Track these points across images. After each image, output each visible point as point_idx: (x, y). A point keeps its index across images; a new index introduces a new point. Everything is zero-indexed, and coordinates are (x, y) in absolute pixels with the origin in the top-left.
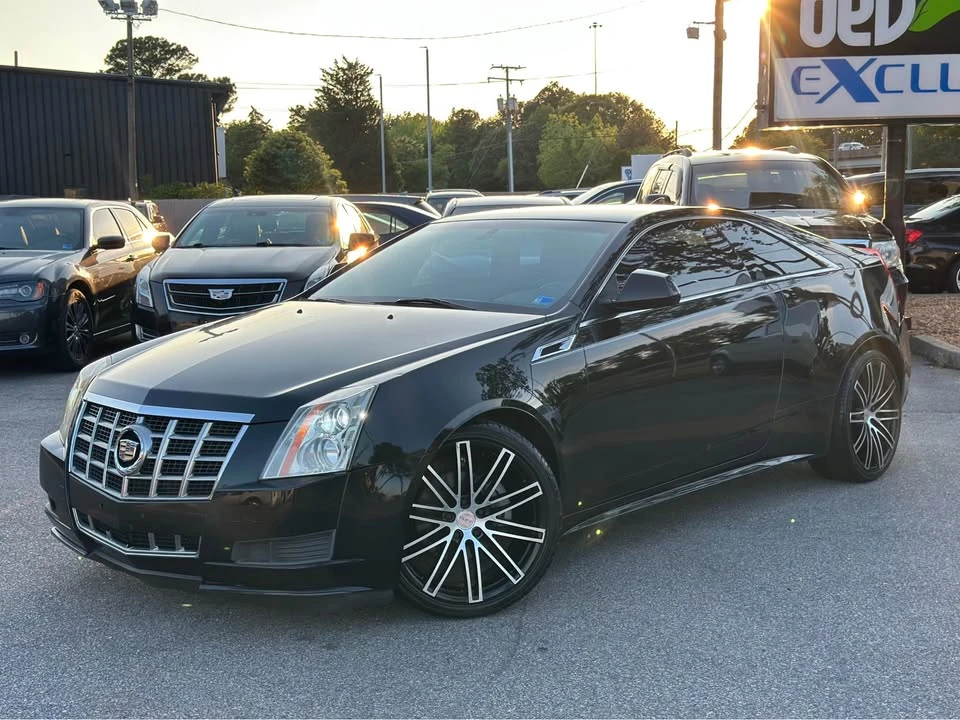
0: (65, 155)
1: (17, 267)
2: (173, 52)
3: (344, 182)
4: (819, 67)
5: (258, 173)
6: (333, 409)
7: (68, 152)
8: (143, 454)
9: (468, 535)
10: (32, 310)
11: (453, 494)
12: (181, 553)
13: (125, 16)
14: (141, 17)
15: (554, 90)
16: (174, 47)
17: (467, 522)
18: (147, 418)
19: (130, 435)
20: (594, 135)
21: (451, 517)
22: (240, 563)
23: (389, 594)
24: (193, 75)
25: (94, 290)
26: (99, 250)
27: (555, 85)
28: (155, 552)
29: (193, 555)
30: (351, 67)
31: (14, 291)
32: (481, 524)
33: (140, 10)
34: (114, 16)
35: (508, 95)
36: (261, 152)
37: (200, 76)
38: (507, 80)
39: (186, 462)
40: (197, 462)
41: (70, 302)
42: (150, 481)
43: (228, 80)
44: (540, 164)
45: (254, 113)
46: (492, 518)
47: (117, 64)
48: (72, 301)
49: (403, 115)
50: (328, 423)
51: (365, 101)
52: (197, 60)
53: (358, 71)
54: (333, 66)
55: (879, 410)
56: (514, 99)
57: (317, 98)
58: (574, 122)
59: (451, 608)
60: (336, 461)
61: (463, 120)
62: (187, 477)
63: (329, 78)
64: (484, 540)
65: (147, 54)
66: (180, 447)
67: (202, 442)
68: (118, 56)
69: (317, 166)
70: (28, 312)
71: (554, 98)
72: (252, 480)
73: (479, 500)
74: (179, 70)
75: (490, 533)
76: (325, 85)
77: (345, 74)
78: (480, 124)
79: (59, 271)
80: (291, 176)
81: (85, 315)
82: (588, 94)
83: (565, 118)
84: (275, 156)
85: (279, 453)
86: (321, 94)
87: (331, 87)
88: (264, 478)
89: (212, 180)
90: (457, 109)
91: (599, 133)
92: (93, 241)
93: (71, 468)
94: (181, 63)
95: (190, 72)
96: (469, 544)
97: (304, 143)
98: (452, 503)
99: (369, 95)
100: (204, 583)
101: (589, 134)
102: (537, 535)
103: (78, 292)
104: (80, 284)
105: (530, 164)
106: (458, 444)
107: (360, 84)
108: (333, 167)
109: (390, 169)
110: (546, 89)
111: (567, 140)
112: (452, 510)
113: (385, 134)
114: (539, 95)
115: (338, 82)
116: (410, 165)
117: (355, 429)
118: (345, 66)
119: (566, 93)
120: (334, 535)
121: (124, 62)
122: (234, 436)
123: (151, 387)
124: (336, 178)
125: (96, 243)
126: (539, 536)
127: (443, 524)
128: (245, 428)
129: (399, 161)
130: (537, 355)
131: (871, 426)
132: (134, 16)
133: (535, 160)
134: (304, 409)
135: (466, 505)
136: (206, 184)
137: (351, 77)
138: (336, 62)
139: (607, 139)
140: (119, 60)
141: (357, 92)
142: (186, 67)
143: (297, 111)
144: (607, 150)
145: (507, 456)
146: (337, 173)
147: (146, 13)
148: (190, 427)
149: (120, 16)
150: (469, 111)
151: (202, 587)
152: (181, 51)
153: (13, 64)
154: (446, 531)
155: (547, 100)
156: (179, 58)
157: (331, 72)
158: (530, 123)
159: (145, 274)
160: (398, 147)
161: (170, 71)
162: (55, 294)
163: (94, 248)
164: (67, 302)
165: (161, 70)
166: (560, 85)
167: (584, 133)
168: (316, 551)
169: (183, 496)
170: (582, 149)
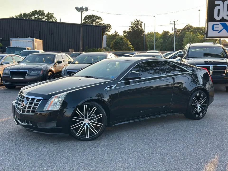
0: (70, 42)
1: (38, 67)
2: (98, 18)
3: (133, 48)
4: (219, 24)
5: (114, 46)
6: (58, 97)
7: (70, 41)
8: (25, 105)
9: (87, 124)
10: (40, 76)
11: (83, 116)
12: (30, 124)
13: (81, 11)
14: (84, 11)
15: (189, 26)
16: (98, 17)
17: (86, 121)
18: (27, 98)
19: (23, 101)
20: (197, 37)
21: (83, 120)
22: (39, 127)
23: (68, 135)
24: (102, 23)
25: (55, 72)
26: (57, 64)
27: (189, 25)
28: (26, 124)
29: (31, 125)
30: (138, 21)
31: (36, 72)
32: (89, 122)
33: (84, 10)
34: (79, 11)
35: (175, 27)
36: (114, 41)
37: (103, 24)
38: (174, 24)
39: (31, 107)
40: (33, 107)
41: (49, 75)
42: (25, 110)
43: (110, 24)
44: (183, 44)
45: (116, 32)
46: (92, 121)
47: (85, 21)
48: (49, 74)
49: (151, 32)
50: (56, 100)
51: (141, 29)
52: (103, 20)
53: (140, 22)
54: (134, 21)
55: (201, 104)
56: (176, 29)
57: (130, 29)
58: (192, 34)
59: (82, 139)
60: (58, 108)
61: (166, 33)
62: (31, 110)
63: (132, 24)
64: (90, 125)
65: (92, 19)
66: (31, 104)
67: (34, 103)
68: (86, 19)
69: (127, 44)
70: (39, 77)
71: (188, 28)
72: (42, 111)
73: (89, 117)
74: (99, 22)
75: (91, 124)
76: (132, 25)
77: (136, 23)
78: (170, 34)
79: (46, 68)
80: (121, 47)
81: (52, 78)
82: (197, 27)
83: (190, 33)
84: (117, 42)
85: (47, 106)
86: (131, 27)
87: (133, 26)
88: (44, 110)
89: (101, 48)
90: (164, 31)
91: (198, 37)
92: (55, 62)
93: (15, 107)
94: (99, 21)
95: (101, 23)
96: (87, 126)
97: (124, 39)
98: (83, 117)
99: (142, 28)
100: (34, 131)
101: (196, 37)
102: (101, 125)
103: (51, 72)
104: (51, 71)
105: (181, 44)
106: (85, 106)
107: (140, 25)
108: (131, 45)
109: (146, 45)
110: (187, 26)
111: (190, 38)
112: (83, 119)
113: (145, 37)
114: (185, 27)
115: (135, 24)
116: (151, 44)
117: (62, 101)
118: (136, 21)
119: (191, 27)
120: (56, 122)
121: (87, 21)
122: (40, 102)
123: (28, 92)
124: (131, 47)
125: (56, 62)
126: (102, 125)
127: (81, 122)
128: (42, 100)
129: (148, 43)
130: (106, 88)
131: (199, 107)
132: (83, 11)
133: (182, 43)
134: (53, 97)
135: (86, 118)
136: (100, 49)
137: (138, 24)
138: (134, 20)
139: (200, 38)
140: (86, 20)
141: (139, 27)
142: (101, 22)
143: (125, 32)
144: (200, 41)
145: (95, 109)
146: (131, 46)
147: (85, 10)
148: (33, 100)
149: (80, 11)
150: (167, 31)
151: (33, 131)
152: (99, 18)
153: (60, 22)
154: (82, 123)
155: (187, 29)
156: (99, 20)
157: (133, 22)
158: (182, 34)
159: (64, 69)
160: (149, 40)
161: (97, 22)
162: (45, 73)
163: (56, 63)
164: (48, 74)
165: (95, 22)
166: (190, 25)
167: (195, 36)
168: (52, 125)
169: (30, 113)
170: (194, 40)
